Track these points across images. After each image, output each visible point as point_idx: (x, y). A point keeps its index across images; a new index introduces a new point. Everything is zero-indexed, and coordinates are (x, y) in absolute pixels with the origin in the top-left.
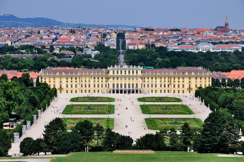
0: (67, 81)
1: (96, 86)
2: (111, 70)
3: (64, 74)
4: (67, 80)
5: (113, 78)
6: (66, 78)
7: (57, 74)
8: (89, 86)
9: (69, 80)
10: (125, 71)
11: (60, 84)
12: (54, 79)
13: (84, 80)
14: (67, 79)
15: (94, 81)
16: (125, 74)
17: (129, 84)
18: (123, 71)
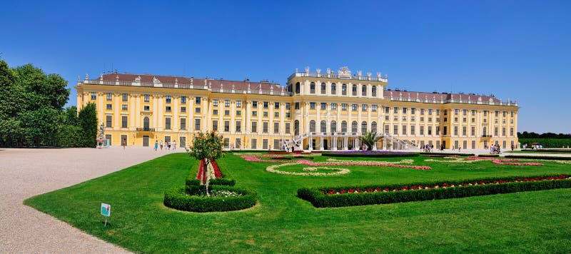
0: (169, 109)
1: (260, 127)
2: (304, 78)
3: (157, 84)
4: (169, 105)
5: (313, 105)
6: (165, 99)
7: (133, 84)
8: (238, 128)
9: (176, 103)
10: (344, 86)
11: (143, 117)
12: (125, 100)
13: (221, 107)
14: (168, 101)
15: (254, 112)
16: (344, 93)
17: (355, 123)
18: (339, 86)
